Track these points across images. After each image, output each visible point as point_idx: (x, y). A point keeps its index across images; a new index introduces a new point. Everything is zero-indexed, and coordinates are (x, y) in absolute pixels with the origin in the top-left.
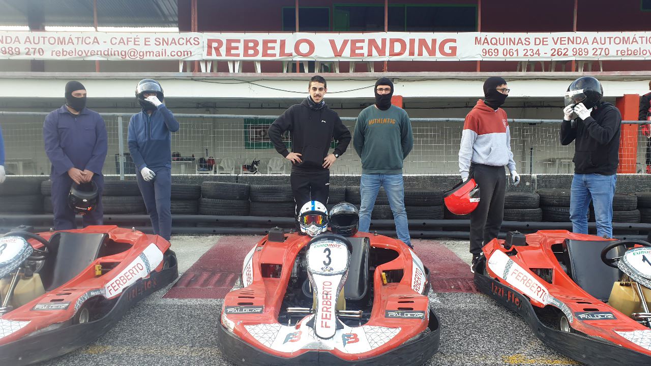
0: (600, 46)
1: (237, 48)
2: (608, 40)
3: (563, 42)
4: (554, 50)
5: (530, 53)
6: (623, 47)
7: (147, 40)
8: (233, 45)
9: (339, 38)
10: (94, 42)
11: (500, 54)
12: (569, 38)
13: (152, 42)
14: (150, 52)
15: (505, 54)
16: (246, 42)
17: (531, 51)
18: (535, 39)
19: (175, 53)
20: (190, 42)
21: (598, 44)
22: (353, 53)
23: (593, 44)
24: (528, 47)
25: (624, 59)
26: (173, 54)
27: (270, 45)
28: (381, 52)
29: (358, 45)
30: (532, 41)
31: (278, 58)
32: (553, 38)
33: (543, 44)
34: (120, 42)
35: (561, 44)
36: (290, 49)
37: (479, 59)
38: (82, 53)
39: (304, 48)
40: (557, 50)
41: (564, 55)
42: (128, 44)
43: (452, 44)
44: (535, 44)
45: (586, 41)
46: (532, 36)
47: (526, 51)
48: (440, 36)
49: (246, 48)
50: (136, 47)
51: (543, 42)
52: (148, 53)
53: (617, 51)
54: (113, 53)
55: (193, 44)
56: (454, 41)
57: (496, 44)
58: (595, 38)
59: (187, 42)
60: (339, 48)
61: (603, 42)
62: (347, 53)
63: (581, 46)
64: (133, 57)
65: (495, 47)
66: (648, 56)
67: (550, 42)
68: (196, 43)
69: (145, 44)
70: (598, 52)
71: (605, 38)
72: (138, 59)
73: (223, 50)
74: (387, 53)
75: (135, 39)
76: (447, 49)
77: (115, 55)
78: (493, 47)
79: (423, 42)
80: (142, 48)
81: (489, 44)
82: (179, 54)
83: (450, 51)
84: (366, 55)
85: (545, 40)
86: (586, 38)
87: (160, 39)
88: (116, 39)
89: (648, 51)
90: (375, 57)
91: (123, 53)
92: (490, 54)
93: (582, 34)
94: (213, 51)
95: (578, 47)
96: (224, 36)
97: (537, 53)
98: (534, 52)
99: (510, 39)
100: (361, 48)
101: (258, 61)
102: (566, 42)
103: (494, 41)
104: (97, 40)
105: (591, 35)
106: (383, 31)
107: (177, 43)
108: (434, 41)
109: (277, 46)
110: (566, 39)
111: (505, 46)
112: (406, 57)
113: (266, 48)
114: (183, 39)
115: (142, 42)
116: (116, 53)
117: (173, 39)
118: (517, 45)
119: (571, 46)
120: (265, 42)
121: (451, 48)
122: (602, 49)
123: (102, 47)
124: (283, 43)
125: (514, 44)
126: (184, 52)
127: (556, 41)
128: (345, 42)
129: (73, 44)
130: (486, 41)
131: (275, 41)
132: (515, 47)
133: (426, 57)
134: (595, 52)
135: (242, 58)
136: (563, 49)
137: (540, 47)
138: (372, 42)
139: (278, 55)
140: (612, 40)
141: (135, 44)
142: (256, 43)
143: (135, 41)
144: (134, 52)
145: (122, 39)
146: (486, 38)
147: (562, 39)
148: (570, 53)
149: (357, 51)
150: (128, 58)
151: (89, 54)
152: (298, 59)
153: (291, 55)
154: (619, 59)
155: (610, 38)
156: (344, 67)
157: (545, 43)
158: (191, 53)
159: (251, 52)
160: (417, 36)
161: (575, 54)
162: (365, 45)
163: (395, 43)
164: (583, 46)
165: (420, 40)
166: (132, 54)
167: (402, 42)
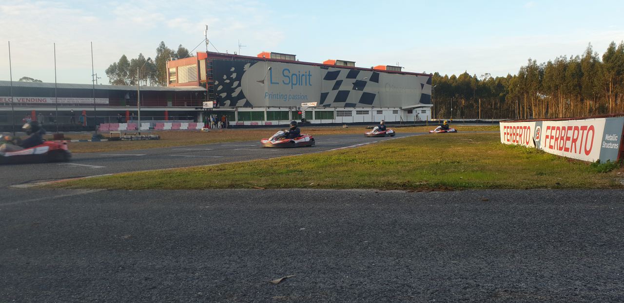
0: (77, 101)
9: (19, 98)
22: (23, 101)
28: (29, 101)
29: (24, 99)
31: (3, 102)
35: (69, 100)
36: (7, 100)
39: (11, 100)
46: (63, 98)
48: (42, 98)
56: (46, 99)
60: (19, 100)
62: (21, 101)
63: (73, 101)
65: (55, 100)
74: (31, 101)
79: (39, 99)
84: (26, 102)
99: (58, 99)
105: (75, 98)
112: (35, 102)
119: (71, 101)
121: (45, 101)
124: (5, 99)
128: (21, 99)
131: (3, 98)
133: (40, 102)
138: (27, 99)
146: (53, 99)
152: (9, 102)
156: (19, 104)
167: (34, 99)
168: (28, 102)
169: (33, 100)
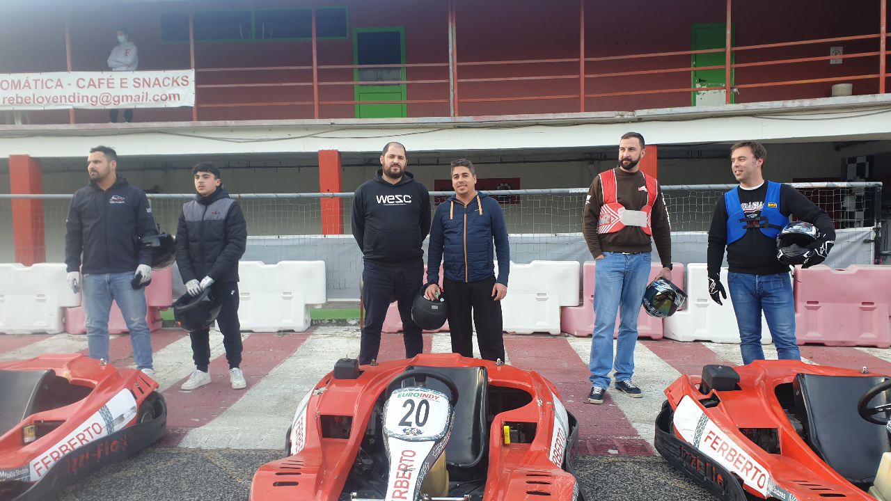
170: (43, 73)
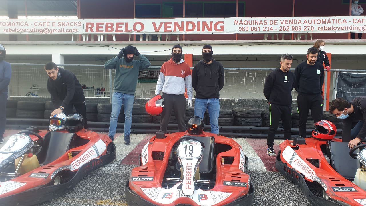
0: (309, 25)
1: (102, 27)
2: (313, 22)
3: (286, 23)
4: (281, 27)
5: (267, 29)
6: (322, 25)
7: (54, 23)
8: (100, 26)
9: (158, 21)
10: (25, 24)
11: (250, 30)
12: (290, 21)
13: (57, 24)
14: (55, 30)
15: (252, 30)
16: (107, 24)
17: (268, 28)
18: (270, 21)
19: (69, 31)
20: (76, 24)
21: (307, 24)
22: (165, 30)
23: (304, 24)
24: (266, 26)
25: (323, 32)
26: (67, 31)
27: (120, 25)
28: (181, 29)
29: (168, 25)
30: (268, 22)
31: (124, 32)
32: (281, 21)
33: (275, 24)
34: (39, 25)
35: (285, 24)
36: (130, 27)
37: (237, 32)
38: (19, 30)
40: (283, 27)
41: (287, 30)
42: (43, 26)
43: (221, 25)
44: (270, 24)
45: (300, 22)
46: (268, 19)
47: (265, 28)
48: (215, 20)
49: (107, 27)
50: (48, 27)
51: (275, 22)
52: (54, 31)
53: (318, 28)
54: (35, 30)
55: (78, 25)
56: (223, 23)
57: (247, 24)
58: (305, 20)
59: (75, 24)
60: (157, 27)
61: (310, 23)
62: (162, 29)
63: (297, 25)
64: (46, 33)
65: (247, 26)
66: (337, 31)
67: (279, 22)
68: (80, 25)
69: (53, 26)
70: (307, 29)
71: (311, 20)
72: (49, 34)
73: (94, 28)
74: (185, 30)
75: (47, 23)
76: (219, 28)
77: (36, 31)
78: (246, 26)
79: (205, 24)
80: (51, 28)
81: (243, 24)
82: (71, 31)
83: (220, 29)
84: (173, 31)
85: (276, 21)
86: (300, 20)
87: (60, 23)
88: (37, 23)
89: (337, 28)
90: (177, 32)
91: (41, 31)
92: (244, 30)
93: (298, 18)
94: (89, 29)
95: (295, 25)
96: (95, 21)
97: (271, 29)
98: (270, 28)
99: (255, 21)
100: (170, 27)
101: (114, 35)
102: (288, 23)
103: (246, 22)
104: (27, 23)
105: (303, 19)
106: (182, 17)
107: (70, 25)
108: (211, 23)
109: (124, 26)
110: (288, 21)
111: (252, 25)
112: (195, 32)
113: (117, 27)
114: (73, 23)
115: (51, 24)
116: (37, 30)
117: (68, 23)
118: (260, 24)
119: (291, 25)
120: (117, 24)
121: (221, 27)
122: (310, 27)
123: (30, 27)
124: (127, 24)
125: (258, 24)
126: (73, 30)
127: (282, 22)
128: (161, 24)
129: (15, 26)
130: (241, 23)
131: (122, 23)
132: (258, 26)
133: (206, 32)
134: (305, 29)
135: (104, 33)
136: (286, 27)
137: (273, 25)
138: (176, 24)
139: (124, 31)
140: (316, 21)
141: (47, 26)
142: (112, 25)
143: (47, 24)
144: (47, 30)
145: (40, 23)
146: (241, 21)
147: (286, 21)
148: (290, 29)
149: (168, 29)
150: (43, 33)
151: (23, 31)
152: (135, 33)
153: (131, 31)
154: (320, 32)
155: (314, 20)
156: (163, 37)
157: (276, 23)
158: (77, 30)
159: (109, 29)
160: (202, 20)
161: (293, 29)
162: (172, 25)
163: (189, 24)
164: (298, 25)
165: (203, 22)
166: (46, 31)
167: (193, 24)
168: (178, 32)
169: (190, 27)
170: (336, 17)
